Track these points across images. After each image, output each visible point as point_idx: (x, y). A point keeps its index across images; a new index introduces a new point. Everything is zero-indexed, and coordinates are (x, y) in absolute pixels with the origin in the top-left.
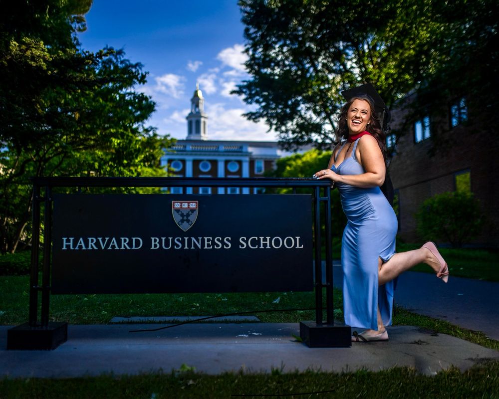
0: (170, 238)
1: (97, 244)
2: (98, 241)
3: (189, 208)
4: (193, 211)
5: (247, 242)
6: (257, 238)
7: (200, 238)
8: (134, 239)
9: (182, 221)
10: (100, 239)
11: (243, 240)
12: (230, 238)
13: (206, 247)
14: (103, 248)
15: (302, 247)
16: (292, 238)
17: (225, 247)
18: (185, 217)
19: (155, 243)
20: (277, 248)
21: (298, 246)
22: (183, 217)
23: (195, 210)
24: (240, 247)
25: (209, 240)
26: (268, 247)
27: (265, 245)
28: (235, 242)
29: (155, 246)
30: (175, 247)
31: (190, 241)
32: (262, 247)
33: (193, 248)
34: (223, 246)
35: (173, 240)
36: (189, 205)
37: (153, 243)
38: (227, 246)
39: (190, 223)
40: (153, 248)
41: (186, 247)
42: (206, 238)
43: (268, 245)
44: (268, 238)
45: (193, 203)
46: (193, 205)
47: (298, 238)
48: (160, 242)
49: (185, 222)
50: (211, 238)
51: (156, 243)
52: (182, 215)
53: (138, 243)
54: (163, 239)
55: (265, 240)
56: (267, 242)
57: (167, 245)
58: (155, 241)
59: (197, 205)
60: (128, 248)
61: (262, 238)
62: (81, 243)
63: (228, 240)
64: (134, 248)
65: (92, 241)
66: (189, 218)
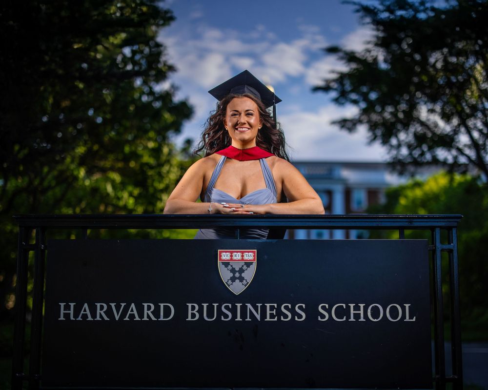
0: (215, 305)
1: (109, 312)
2: (110, 307)
3: (243, 260)
4: (248, 264)
5: (329, 311)
6: (344, 306)
7: (259, 305)
8: (162, 305)
9: (233, 279)
10: (113, 305)
11: (324, 308)
12: (304, 306)
13: (268, 319)
14: (117, 318)
15: (414, 320)
16: (398, 306)
17: (296, 319)
18: (236, 273)
19: (193, 311)
20: (375, 320)
21: (407, 319)
22: (234, 274)
23: (251, 263)
24: (319, 319)
25: (272, 308)
26: (362, 319)
27: (357, 316)
28: (312, 312)
29: (193, 316)
30: (223, 319)
31: (244, 309)
32: (352, 319)
33: (248, 319)
34: (293, 318)
35: (219, 308)
36: (243, 256)
37: (190, 312)
38: (300, 316)
39: (244, 282)
40: (189, 319)
41: (239, 319)
42: (268, 305)
43: (362, 316)
44: (362, 306)
45: (249, 252)
46: (250, 256)
47: (407, 306)
48: (201, 311)
49: (237, 281)
50: (276, 305)
51: (194, 312)
52: (233, 271)
53: (167, 311)
54: (205, 305)
55: (357, 308)
56: (359, 312)
57: (210, 314)
58: (193, 308)
59: (254, 256)
60: (154, 319)
61: (352, 306)
62: (85, 311)
63: (300, 308)
64: (162, 319)
65: (102, 308)
66: (243, 275)
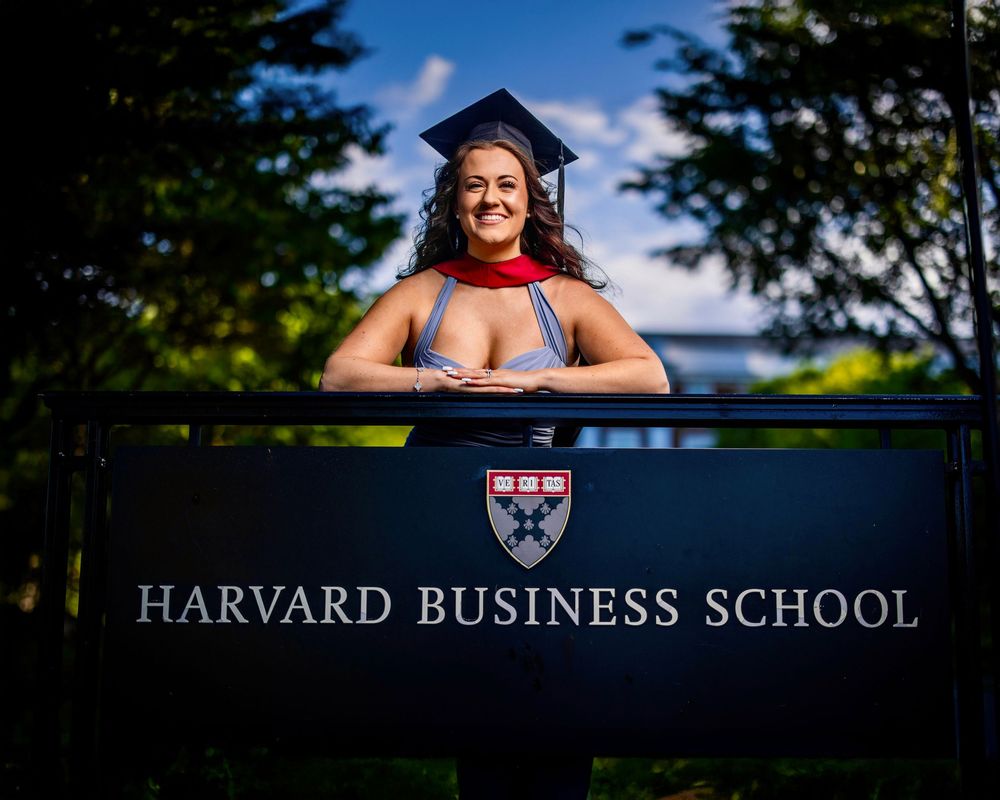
0: (481, 590)
1: (248, 606)
2: (249, 595)
3: (540, 492)
4: (553, 501)
5: (729, 605)
6: (762, 593)
7: (577, 591)
8: (364, 591)
9: (520, 534)
10: (256, 590)
11: (717, 598)
12: (675, 593)
13: (596, 621)
14: (266, 618)
15: (915, 624)
16: (879, 595)
17: (658, 621)
18: (529, 525)
19: (431, 605)
20: (831, 625)
21: (900, 622)
22: (522, 523)
23: (560, 500)
24: (709, 621)
25: (604, 598)
26: (802, 623)
27: (790, 616)
28: (692, 606)
29: (433, 614)
30: (497, 620)
31: (543, 600)
32: (780, 622)
33: (553, 622)
34: (651, 619)
35: (489, 596)
36: (540, 484)
37: (425, 605)
38: (666, 616)
39: (545, 540)
40: (424, 620)
41: (532, 621)
42: (596, 592)
43: (801, 614)
44: (801, 593)
45: (553, 475)
46: (555, 484)
47: (899, 594)
48: (449, 604)
49: (529, 538)
50: (613, 591)
51: (434, 605)
52: (520, 516)
53: (376, 603)
54: (459, 591)
55: (790, 598)
56: (796, 607)
57: (470, 610)
58: (433, 597)
59: (566, 484)
60: (345, 620)
61: (779, 593)
62: (195, 602)
63: (667, 597)
64: (363, 620)
65: (232, 596)
66: (542, 525)
